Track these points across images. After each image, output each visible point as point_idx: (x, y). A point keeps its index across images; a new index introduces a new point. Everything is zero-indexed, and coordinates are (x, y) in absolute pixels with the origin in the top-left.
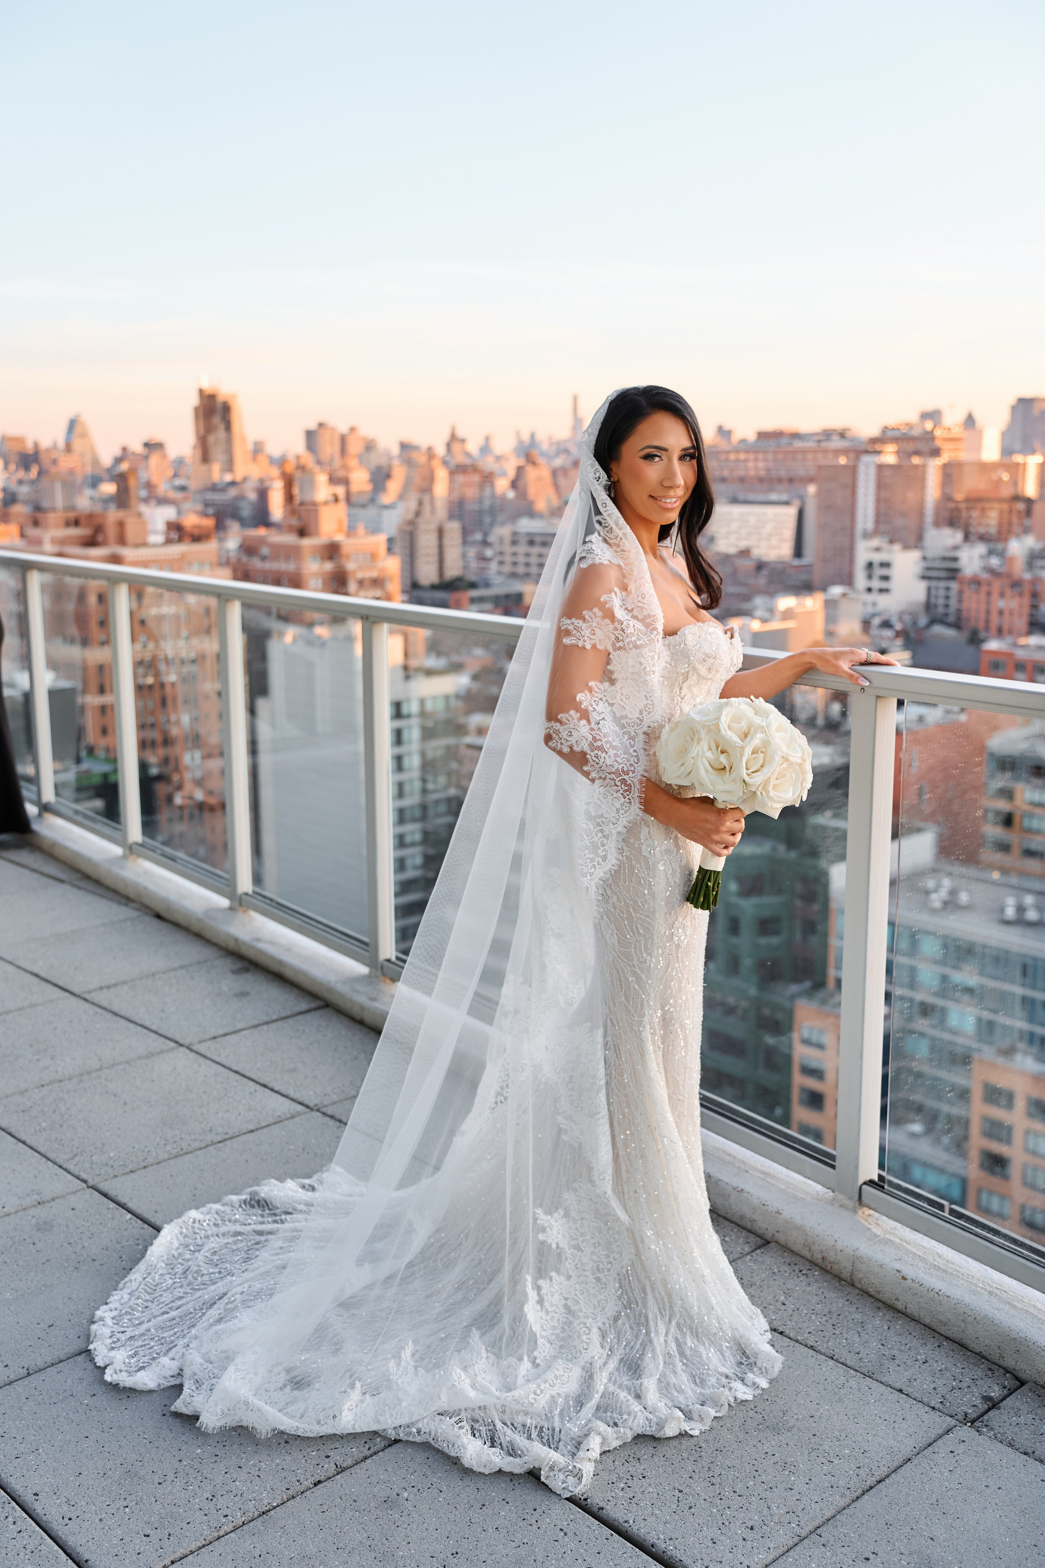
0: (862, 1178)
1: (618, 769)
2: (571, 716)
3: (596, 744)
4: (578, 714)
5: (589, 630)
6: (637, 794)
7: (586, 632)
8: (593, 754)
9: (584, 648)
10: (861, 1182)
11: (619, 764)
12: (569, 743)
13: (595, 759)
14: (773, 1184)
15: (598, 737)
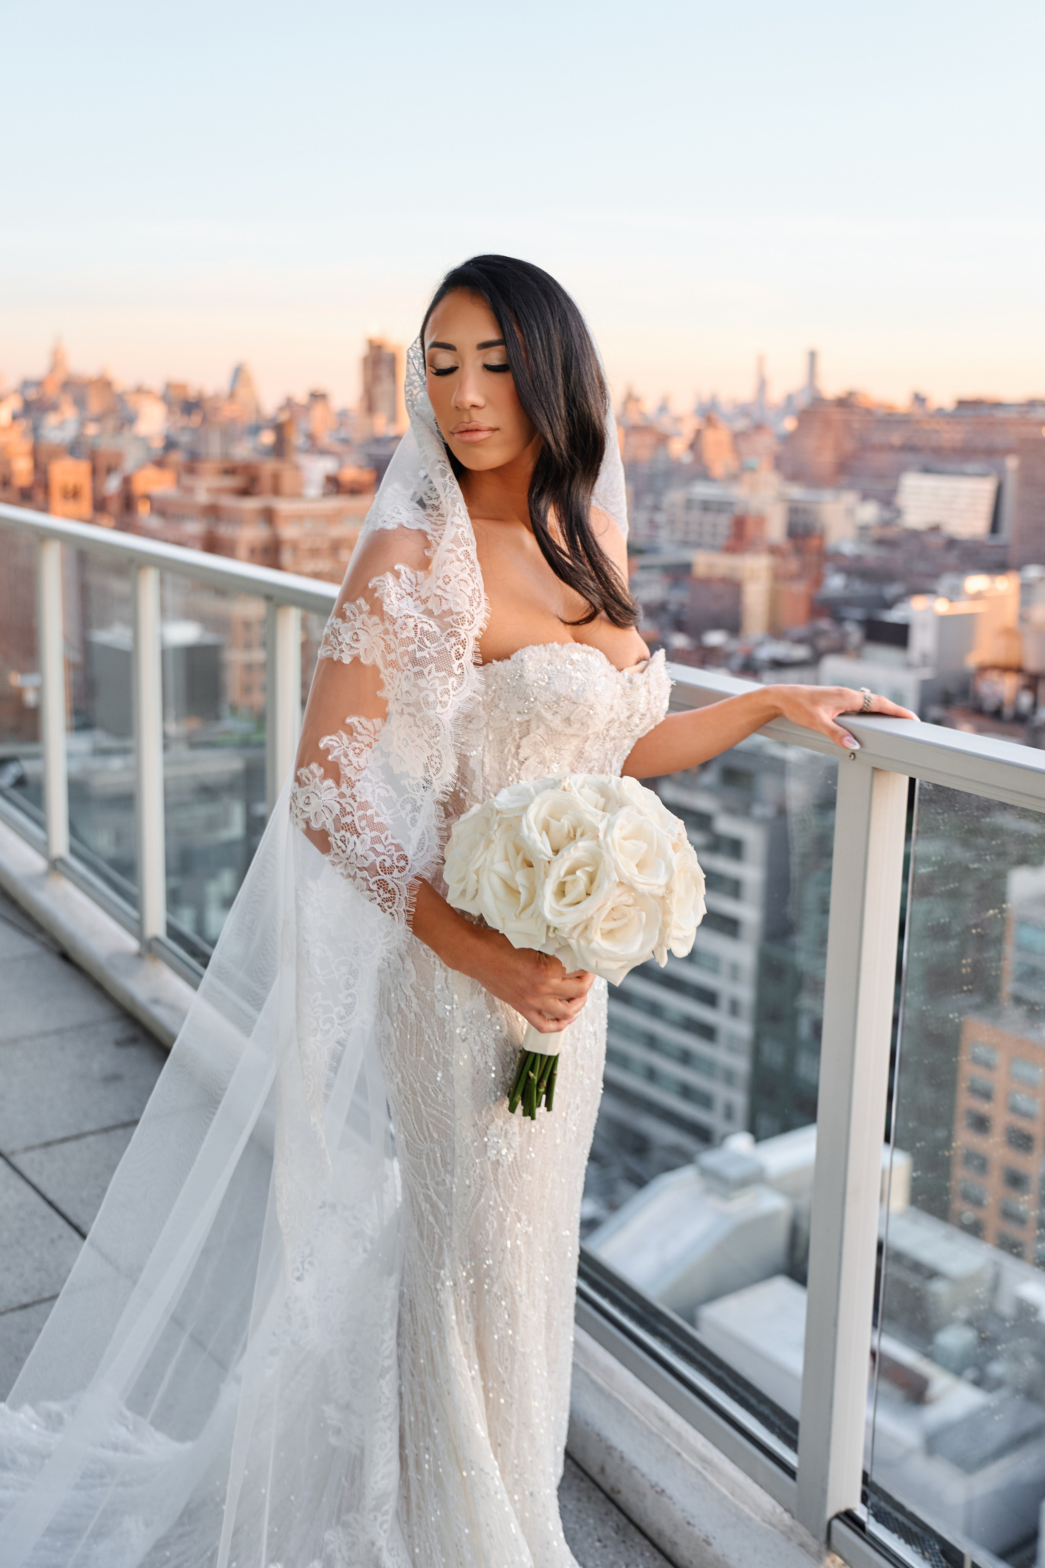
0: (834, 1507)
1: (373, 864)
2: (312, 772)
3: (343, 820)
4: (322, 770)
5: (350, 633)
6: (404, 907)
7: (346, 637)
8: (338, 836)
9: (339, 662)
10: (830, 1512)
11: (378, 854)
12: (306, 816)
13: (340, 844)
14: (711, 1485)
15: (349, 809)
